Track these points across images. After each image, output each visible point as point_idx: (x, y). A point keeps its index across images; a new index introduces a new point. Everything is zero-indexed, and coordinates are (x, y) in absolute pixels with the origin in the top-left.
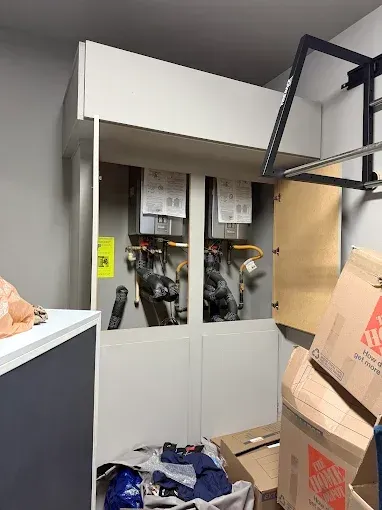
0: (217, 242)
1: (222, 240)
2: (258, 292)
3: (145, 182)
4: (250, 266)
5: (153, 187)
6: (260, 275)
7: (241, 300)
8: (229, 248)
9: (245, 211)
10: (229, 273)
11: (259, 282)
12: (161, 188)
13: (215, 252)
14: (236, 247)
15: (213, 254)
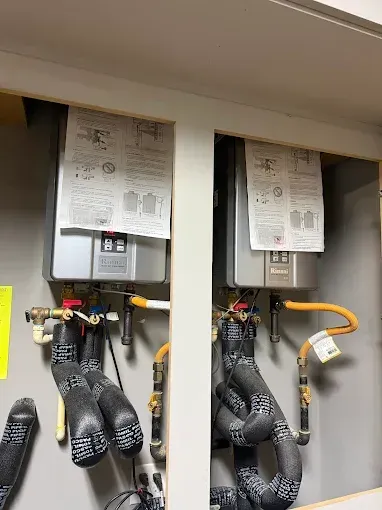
0: (247, 293)
1: (259, 289)
2: (336, 397)
3: (68, 155)
4: (324, 346)
5: (87, 165)
6: (340, 362)
7: (304, 423)
8: (273, 306)
9: (310, 225)
10: (274, 357)
11: (339, 376)
12: (109, 168)
13: (243, 316)
14: (289, 304)
15: (238, 321)
